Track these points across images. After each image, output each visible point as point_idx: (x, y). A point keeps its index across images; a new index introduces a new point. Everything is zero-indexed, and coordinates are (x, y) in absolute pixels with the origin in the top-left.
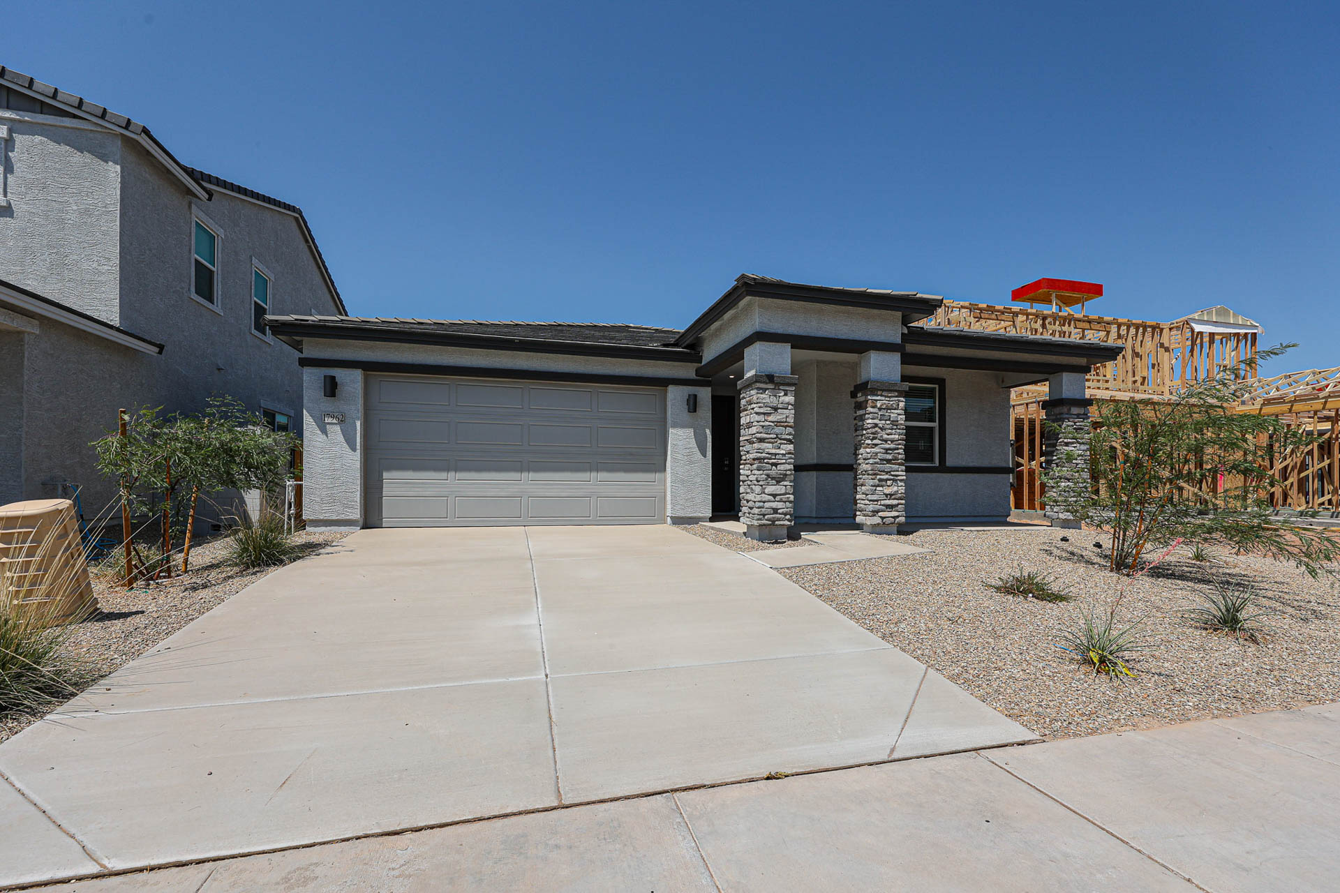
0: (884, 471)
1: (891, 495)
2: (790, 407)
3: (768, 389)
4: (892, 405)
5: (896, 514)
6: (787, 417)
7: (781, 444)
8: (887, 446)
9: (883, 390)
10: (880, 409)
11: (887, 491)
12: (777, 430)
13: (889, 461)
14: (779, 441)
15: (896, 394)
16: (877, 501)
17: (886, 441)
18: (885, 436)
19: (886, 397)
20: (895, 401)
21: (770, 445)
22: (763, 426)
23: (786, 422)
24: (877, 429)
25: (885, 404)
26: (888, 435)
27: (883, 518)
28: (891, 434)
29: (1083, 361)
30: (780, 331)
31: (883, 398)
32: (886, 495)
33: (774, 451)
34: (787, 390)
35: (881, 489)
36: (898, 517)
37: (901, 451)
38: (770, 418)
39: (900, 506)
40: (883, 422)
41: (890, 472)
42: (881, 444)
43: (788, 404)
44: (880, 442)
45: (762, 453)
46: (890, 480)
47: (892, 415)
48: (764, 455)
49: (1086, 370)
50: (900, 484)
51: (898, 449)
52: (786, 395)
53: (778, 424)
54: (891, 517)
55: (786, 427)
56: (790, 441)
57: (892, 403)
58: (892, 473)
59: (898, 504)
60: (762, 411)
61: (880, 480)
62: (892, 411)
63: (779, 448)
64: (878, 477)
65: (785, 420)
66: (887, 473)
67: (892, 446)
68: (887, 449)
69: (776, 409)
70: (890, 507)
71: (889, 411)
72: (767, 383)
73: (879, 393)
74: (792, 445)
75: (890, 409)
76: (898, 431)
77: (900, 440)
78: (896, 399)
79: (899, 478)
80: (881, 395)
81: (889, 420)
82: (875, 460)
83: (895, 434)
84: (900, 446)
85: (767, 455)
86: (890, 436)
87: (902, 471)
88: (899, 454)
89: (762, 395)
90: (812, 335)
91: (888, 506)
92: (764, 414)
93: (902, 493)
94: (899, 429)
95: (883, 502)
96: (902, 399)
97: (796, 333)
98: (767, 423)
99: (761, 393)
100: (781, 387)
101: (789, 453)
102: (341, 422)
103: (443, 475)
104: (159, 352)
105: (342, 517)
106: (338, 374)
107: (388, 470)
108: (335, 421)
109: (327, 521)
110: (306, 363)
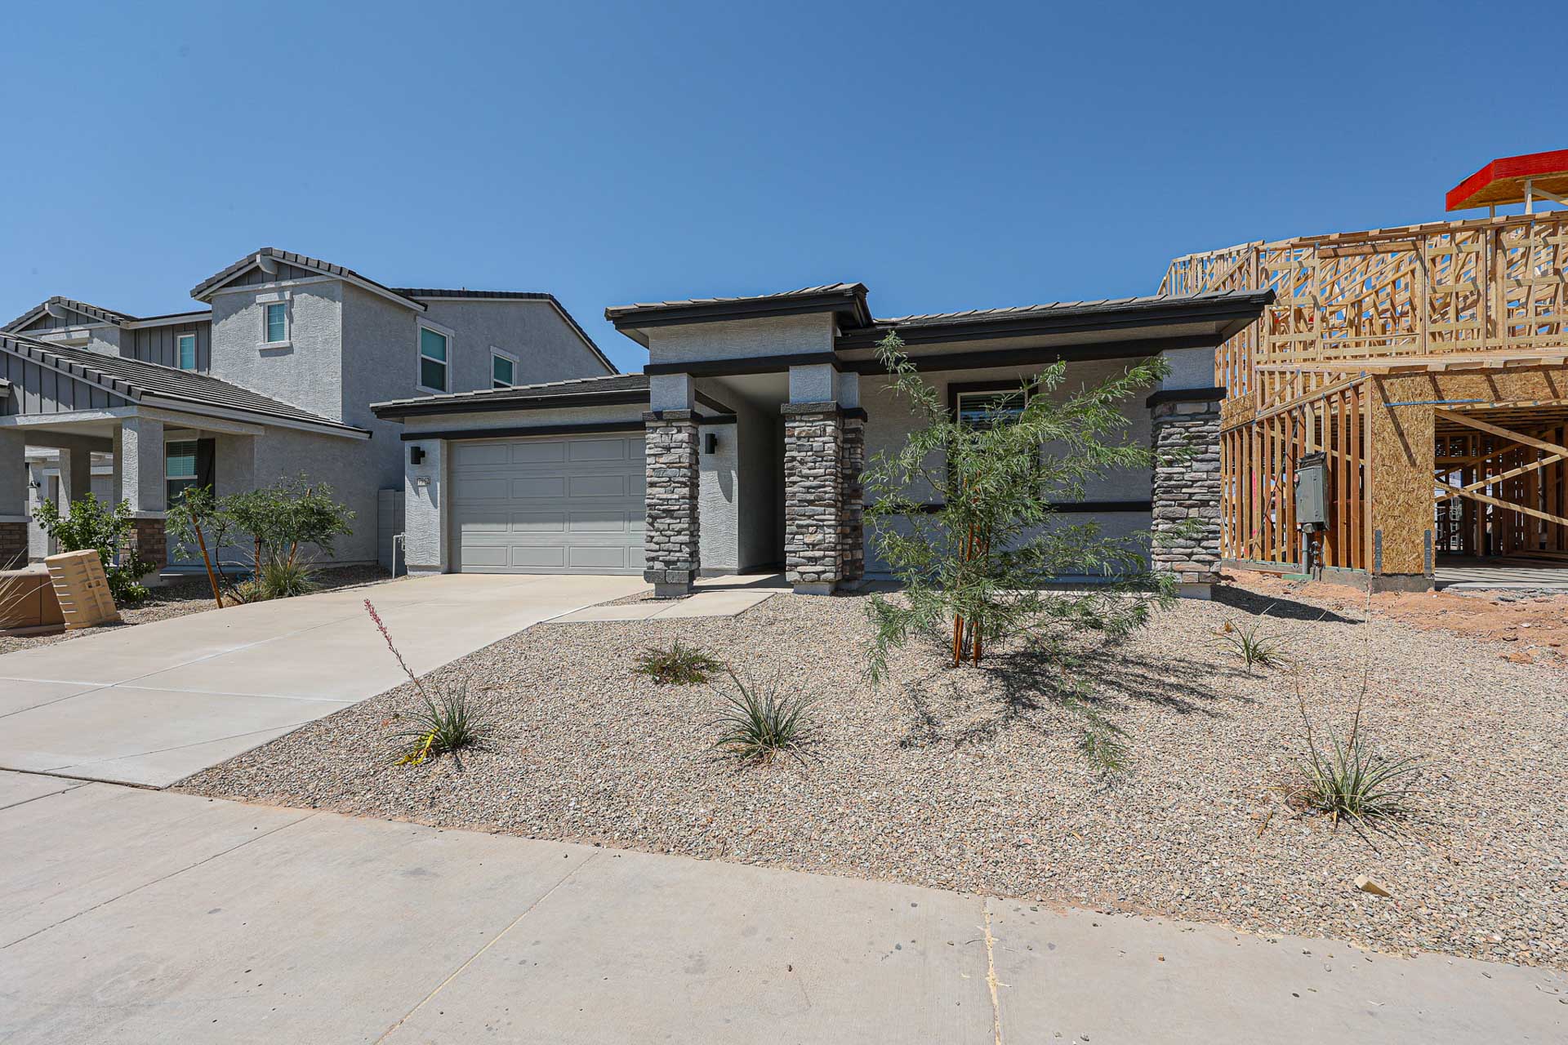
0: (804, 515)
1: (814, 545)
2: (684, 445)
3: (660, 427)
4: (814, 431)
5: (819, 568)
6: (680, 457)
7: (674, 488)
8: (808, 484)
9: (802, 414)
10: (799, 438)
11: (809, 539)
12: (670, 472)
13: (811, 503)
14: (673, 485)
15: (821, 417)
16: (795, 552)
17: (807, 477)
18: (805, 471)
19: (806, 422)
20: (820, 425)
21: (663, 490)
22: (654, 469)
23: (680, 462)
24: (794, 463)
25: (804, 431)
26: (810, 469)
27: (802, 574)
28: (815, 469)
29: (1210, 327)
30: (674, 360)
31: (803, 424)
32: (808, 545)
33: (665, 496)
34: (680, 427)
35: (801, 537)
36: (824, 572)
37: (828, 489)
38: (662, 460)
39: (827, 559)
40: (804, 454)
41: (813, 516)
42: (801, 481)
43: (682, 441)
44: (799, 479)
45: (653, 499)
46: (812, 526)
47: (815, 444)
48: (654, 501)
49: (1216, 339)
50: (827, 530)
51: (824, 486)
52: (679, 431)
53: (670, 465)
54: (813, 573)
55: (679, 468)
56: (684, 484)
57: (813, 429)
58: (815, 517)
59: (825, 557)
60: (652, 453)
61: (799, 526)
62: (816, 439)
63: (673, 492)
64: (797, 522)
65: (678, 460)
66: (810, 517)
67: (816, 483)
68: (809, 488)
69: (668, 449)
70: (813, 560)
71: (811, 439)
72: (656, 421)
73: (798, 418)
74: (688, 489)
75: (814, 437)
76: (824, 463)
77: (828, 475)
78: (822, 423)
79: (825, 523)
80: (801, 421)
81: (812, 450)
82: (792, 502)
83: (819, 468)
84: (827, 483)
85: (658, 501)
86: (812, 471)
87: (830, 514)
88: (826, 493)
89: (652, 435)
90: (712, 359)
91: (810, 559)
92: (655, 455)
93: (830, 543)
94: (826, 461)
95: (802, 554)
96: (830, 422)
97: (692, 359)
98: (658, 466)
99: (652, 433)
100: (674, 424)
101: (683, 498)
102: (428, 484)
103: (502, 527)
104: (370, 437)
105: (429, 564)
106: (425, 445)
107: (465, 523)
108: (424, 484)
109: (420, 566)
110: (406, 437)
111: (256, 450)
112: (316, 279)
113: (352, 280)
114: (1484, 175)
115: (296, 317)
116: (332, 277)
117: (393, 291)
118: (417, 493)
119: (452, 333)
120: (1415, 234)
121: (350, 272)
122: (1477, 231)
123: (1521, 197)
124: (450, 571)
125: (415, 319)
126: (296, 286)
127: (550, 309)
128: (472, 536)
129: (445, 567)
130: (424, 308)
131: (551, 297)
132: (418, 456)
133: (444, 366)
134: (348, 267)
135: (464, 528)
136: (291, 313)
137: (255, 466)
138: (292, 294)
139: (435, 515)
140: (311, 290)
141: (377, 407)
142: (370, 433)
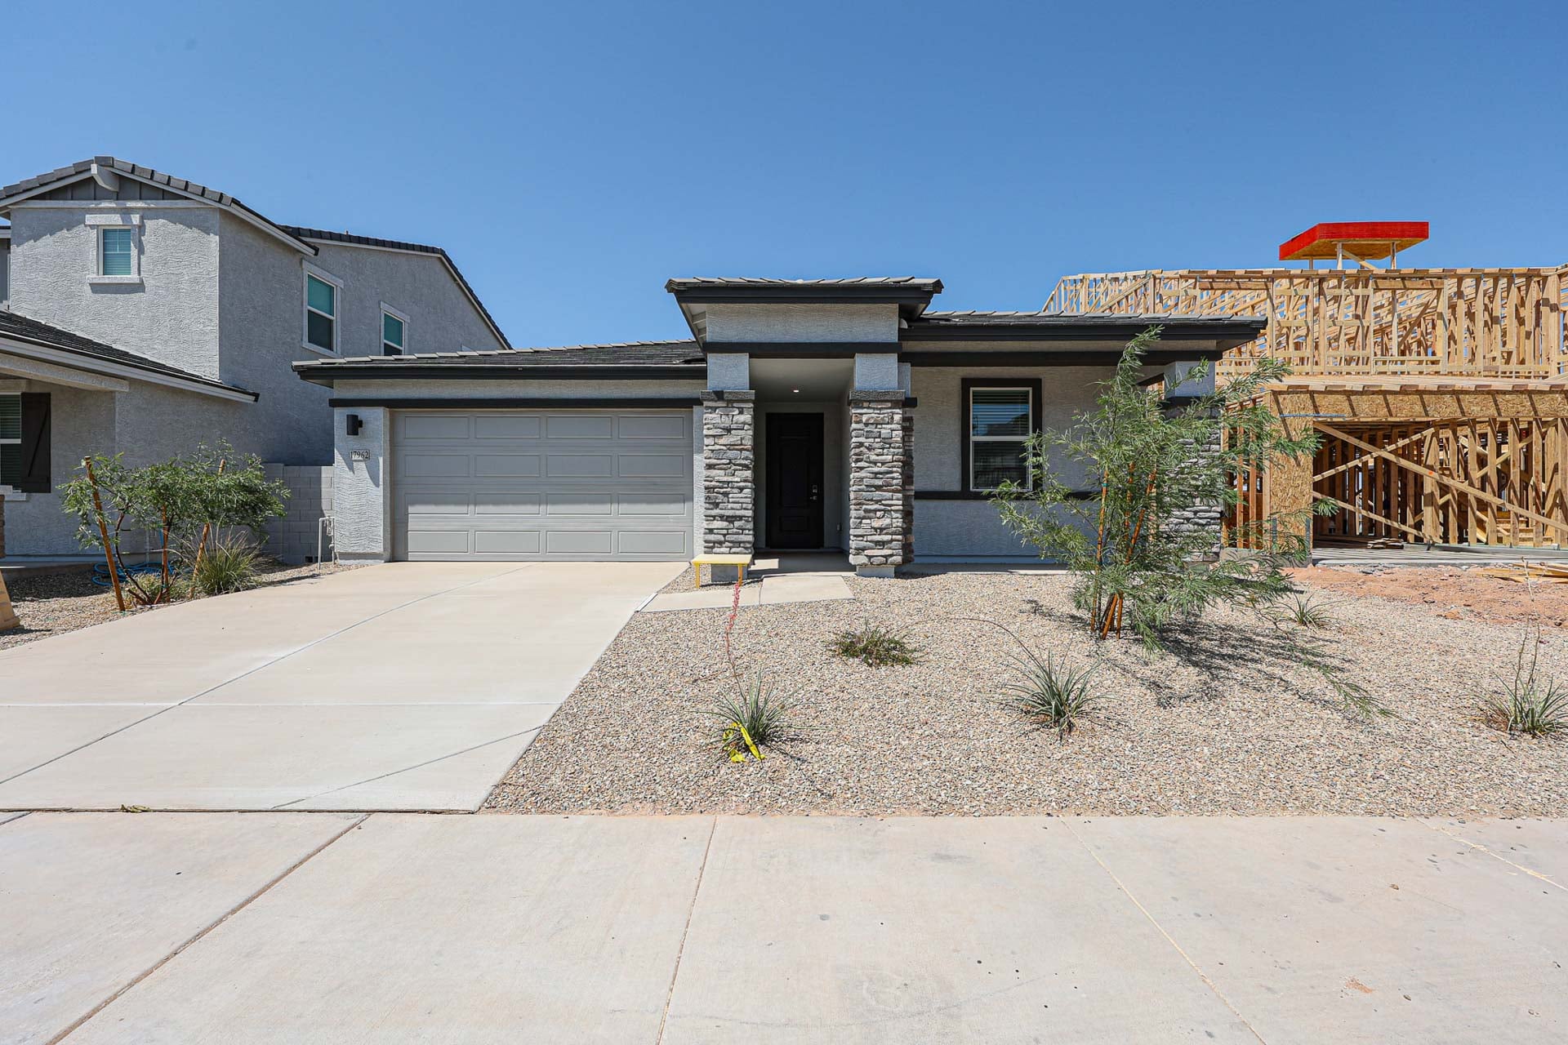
0: (872, 500)
1: (882, 529)
2: (746, 427)
3: (719, 407)
4: (882, 419)
5: (889, 552)
6: (742, 439)
7: (735, 470)
8: (876, 469)
9: (870, 402)
10: (866, 425)
11: (876, 524)
12: (731, 454)
13: (878, 488)
14: (734, 467)
15: (889, 405)
16: (862, 536)
17: (875, 463)
18: (873, 457)
19: (874, 409)
20: (888, 413)
21: (722, 472)
22: (712, 451)
23: (741, 444)
24: (862, 449)
25: (872, 418)
26: (878, 455)
27: (870, 557)
28: (883, 455)
29: (1211, 344)
30: (735, 339)
31: (871, 411)
32: (876, 529)
33: (725, 479)
34: (742, 408)
35: (868, 521)
36: (892, 555)
37: (895, 475)
38: (722, 441)
39: (894, 543)
40: (872, 440)
41: (880, 501)
42: (868, 467)
43: (744, 423)
44: (867, 465)
45: (711, 481)
46: (880, 510)
47: (883, 431)
48: (713, 483)
49: (1215, 356)
50: (895, 515)
51: (892, 472)
52: (741, 413)
53: (731, 447)
54: (882, 556)
55: (741, 450)
56: (746, 467)
57: (882, 416)
58: (883, 502)
59: (892, 540)
60: (711, 434)
61: (866, 511)
62: (884, 426)
63: (734, 475)
64: (864, 507)
65: (739, 442)
66: (877, 502)
67: (883, 469)
68: (876, 473)
69: (729, 430)
70: (881, 544)
71: (879, 426)
72: (716, 401)
73: (865, 405)
74: (750, 472)
75: (882, 424)
76: (892, 450)
77: (896, 461)
78: (889, 411)
79: (893, 508)
80: (868, 408)
81: (880, 437)
82: (859, 487)
83: (887, 455)
84: (895, 469)
85: (718, 484)
86: (880, 457)
87: (898, 500)
88: (893, 478)
89: (711, 415)
90: (777, 340)
91: (877, 543)
92: (714, 436)
93: (897, 527)
94: (894, 448)
95: (870, 538)
96: (898, 411)
97: (755, 340)
98: (717, 447)
99: (711, 413)
100: (735, 405)
101: (745, 481)
102: (367, 458)
103: (463, 509)
104: (256, 400)
105: (368, 551)
106: (363, 413)
107: (413, 503)
108: (360, 458)
109: (355, 554)
110: (335, 403)
111: (117, 410)
112: (180, 204)
113: (234, 210)
114: (1310, 235)
115: (147, 248)
116: (207, 204)
117: (285, 230)
118: (351, 469)
119: (340, 283)
120: (1267, 277)
121: (234, 201)
122: (1308, 279)
123: (1334, 255)
124: (393, 559)
125: (301, 263)
126: (149, 209)
127: (439, 266)
128: (420, 518)
129: (387, 555)
130: (314, 252)
131: (442, 252)
132: (355, 426)
133: (331, 321)
134: (230, 194)
135: (411, 509)
136: (140, 241)
137: (117, 430)
138: (142, 218)
139: (377, 496)
140: (173, 217)
141: (302, 366)
142: (257, 396)
